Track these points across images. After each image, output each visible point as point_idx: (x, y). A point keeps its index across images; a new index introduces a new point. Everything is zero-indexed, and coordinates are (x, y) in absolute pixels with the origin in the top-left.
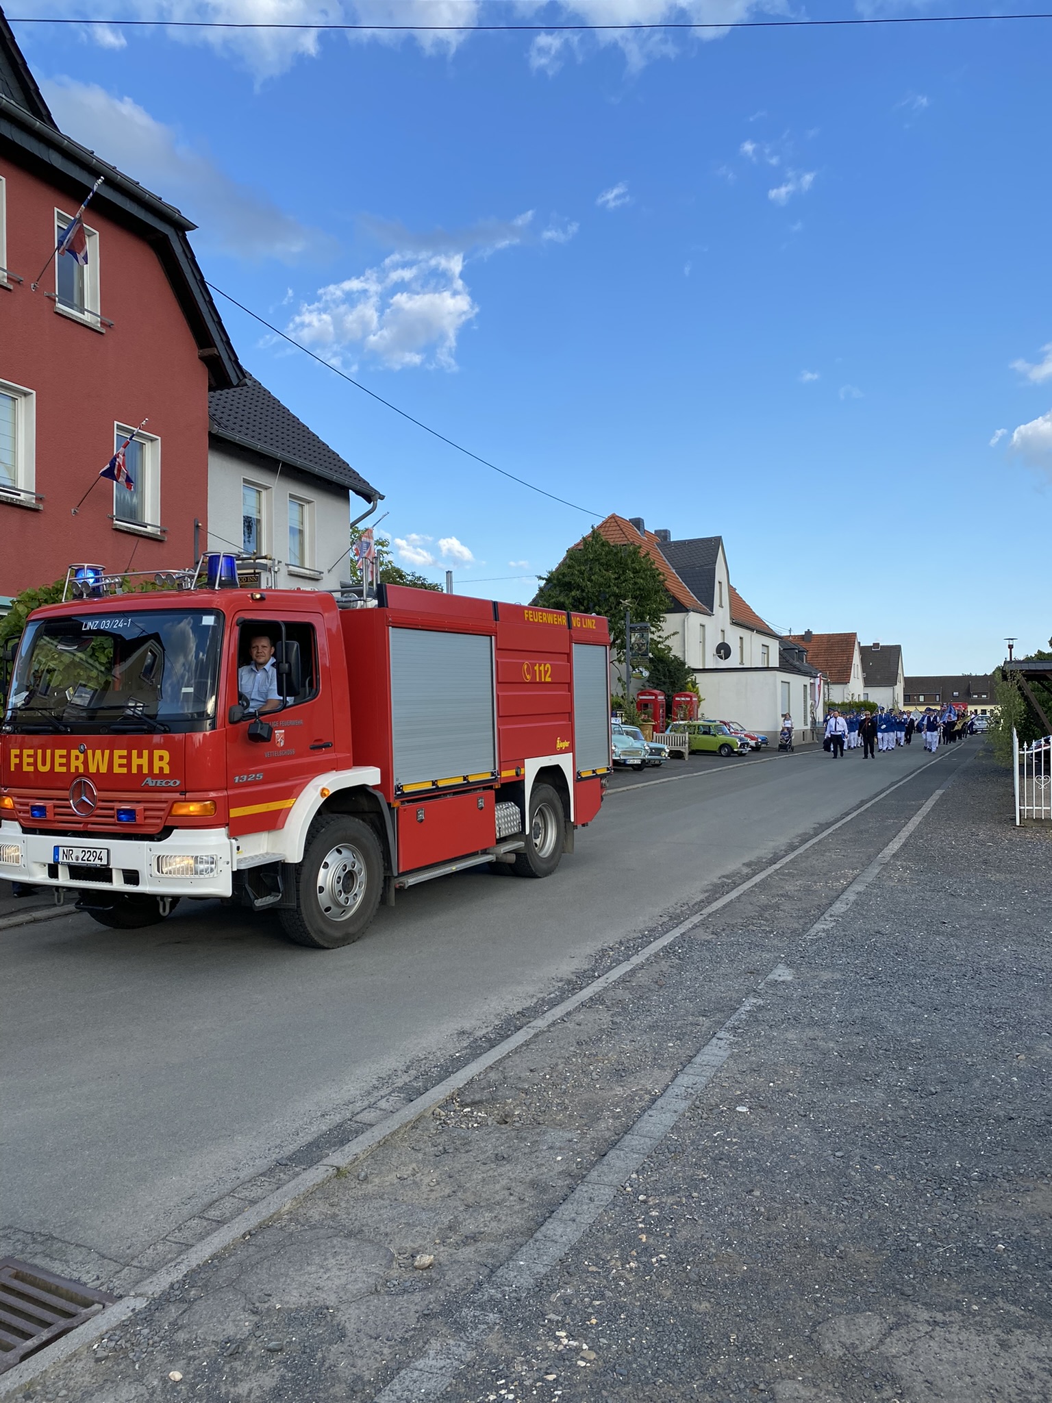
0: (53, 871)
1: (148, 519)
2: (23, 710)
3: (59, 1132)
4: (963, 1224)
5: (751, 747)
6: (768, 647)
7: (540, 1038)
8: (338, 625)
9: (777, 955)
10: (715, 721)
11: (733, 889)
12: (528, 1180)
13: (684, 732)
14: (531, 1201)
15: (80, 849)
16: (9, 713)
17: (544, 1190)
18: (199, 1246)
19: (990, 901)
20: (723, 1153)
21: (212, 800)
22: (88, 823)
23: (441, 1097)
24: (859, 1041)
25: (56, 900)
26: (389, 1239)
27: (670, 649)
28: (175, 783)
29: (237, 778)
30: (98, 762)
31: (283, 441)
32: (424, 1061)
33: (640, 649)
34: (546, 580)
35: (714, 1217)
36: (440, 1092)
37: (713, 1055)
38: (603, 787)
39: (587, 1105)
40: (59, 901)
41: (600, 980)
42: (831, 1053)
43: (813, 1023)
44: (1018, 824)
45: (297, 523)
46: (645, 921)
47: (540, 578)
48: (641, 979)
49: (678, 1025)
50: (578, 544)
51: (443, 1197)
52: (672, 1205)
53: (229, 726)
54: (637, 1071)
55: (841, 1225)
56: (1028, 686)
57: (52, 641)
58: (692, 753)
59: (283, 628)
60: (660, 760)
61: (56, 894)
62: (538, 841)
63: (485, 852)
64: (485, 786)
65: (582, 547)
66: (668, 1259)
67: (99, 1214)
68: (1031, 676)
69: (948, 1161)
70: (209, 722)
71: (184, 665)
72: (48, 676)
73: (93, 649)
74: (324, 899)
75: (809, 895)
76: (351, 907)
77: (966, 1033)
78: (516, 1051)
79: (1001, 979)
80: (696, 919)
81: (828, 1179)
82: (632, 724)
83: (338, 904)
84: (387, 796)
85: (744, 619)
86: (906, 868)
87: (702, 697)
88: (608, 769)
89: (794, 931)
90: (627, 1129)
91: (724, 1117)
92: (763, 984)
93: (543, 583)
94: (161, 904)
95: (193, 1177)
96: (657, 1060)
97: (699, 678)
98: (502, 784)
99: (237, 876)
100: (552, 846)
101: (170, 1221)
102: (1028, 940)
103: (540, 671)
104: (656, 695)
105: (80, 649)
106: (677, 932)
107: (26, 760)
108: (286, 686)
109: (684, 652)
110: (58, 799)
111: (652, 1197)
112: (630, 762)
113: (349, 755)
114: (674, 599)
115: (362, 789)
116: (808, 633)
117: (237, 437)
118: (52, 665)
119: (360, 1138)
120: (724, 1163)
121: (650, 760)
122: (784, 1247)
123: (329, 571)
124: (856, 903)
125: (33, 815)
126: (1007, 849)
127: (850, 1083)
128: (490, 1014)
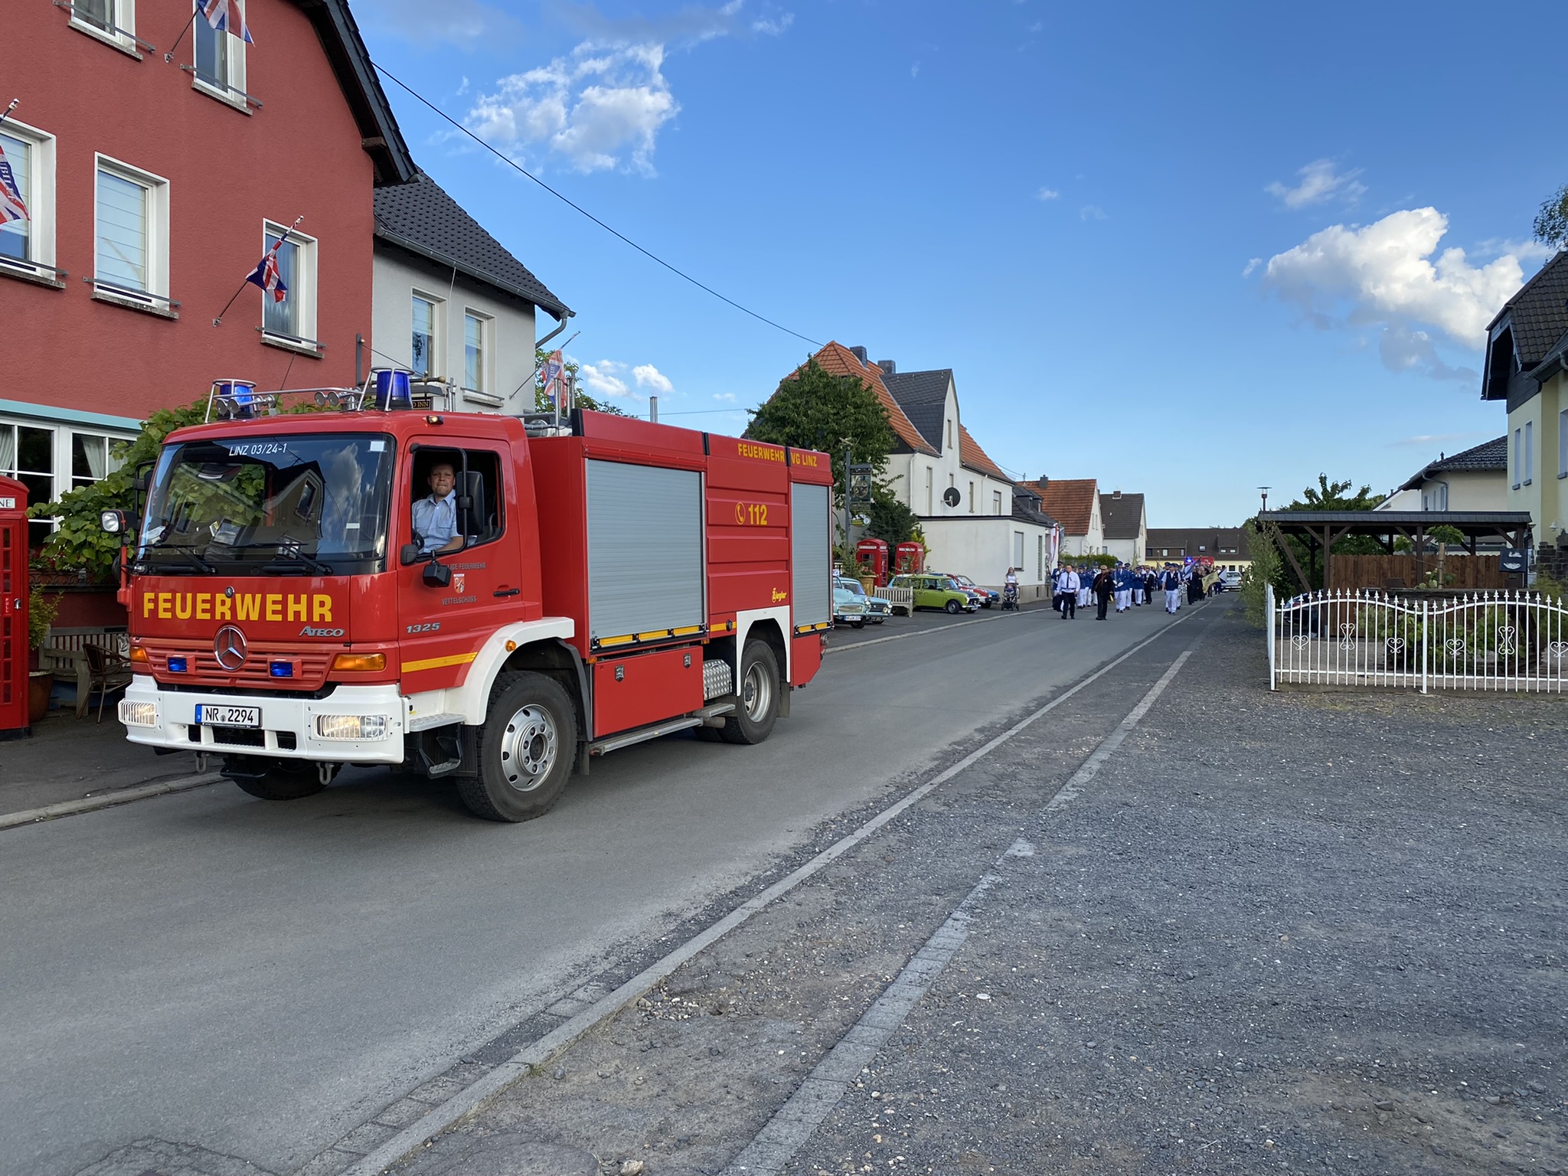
0: (194, 733)
1: (302, 332)
2: (158, 547)
3: (206, 1029)
4: (1228, 1118)
5: (981, 603)
6: (1000, 493)
7: (756, 920)
8: (525, 458)
9: (1015, 828)
10: (942, 575)
11: (965, 757)
12: (746, 1076)
13: (907, 586)
14: (751, 1099)
15: (226, 708)
16: (142, 551)
17: (765, 1088)
18: (373, 1155)
19: (1246, 771)
20: (963, 1045)
21: (382, 652)
22: (236, 678)
23: (647, 986)
24: (1109, 922)
25: (198, 767)
26: (591, 1144)
27: (893, 494)
28: (338, 632)
29: (410, 628)
30: (248, 607)
31: (459, 247)
32: (626, 946)
33: (861, 493)
34: (757, 414)
35: (957, 1114)
36: (645, 980)
37: (949, 937)
38: (822, 644)
39: (811, 994)
40: (201, 766)
41: (821, 855)
42: (1078, 935)
43: (1058, 903)
44: (1273, 688)
45: (475, 342)
46: (869, 793)
47: (750, 412)
48: (867, 855)
49: (909, 905)
50: (793, 375)
51: (651, 1098)
52: (909, 1102)
53: (400, 568)
54: (865, 955)
55: (1096, 1121)
56: (1284, 539)
57: (191, 470)
58: (917, 609)
59: (464, 457)
60: (881, 617)
61: (198, 759)
62: (749, 704)
63: (691, 715)
64: (693, 641)
65: (798, 378)
66: (907, 1161)
67: (255, 1121)
68: (1288, 527)
69: (1209, 1050)
70: (377, 563)
71: (347, 499)
72: (187, 511)
73: (240, 480)
74: (509, 767)
75: (1048, 763)
76: (540, 775)
77: (1224, 913)
78: (730, 934)
79: (1261, 855)
80: (926, 789)
81: (1080, 1071)
82: (852, 576)
83: (525, 773)
84: (581, 650)
85: (975, 462)
86: (1153, 735)
87: (928, 548)
88: (828, 624)
89: (1034, 803)
90: (857, 1020)
91: (963, 1005)
92: (1001, 860)
93: (753, 417)
94: (321, 771)
95: (363, 1077)
96: (887, 943)
97: (925, 526)
98: (711, 640)
99: (410, 739)
100: (765, 708)
101: (338, 1127)
102: (1288, 812)
103: (755, 513)
104: (878, 545)
105: (224, 479)
106: (906, 803)
107: (162, 605)
108: (467, 523)
109: (909, 497)
110: (200, 651)
111: (887, 1094)
112: (848, 619)
113: (538, 603)
114: (899, 438)
115: (553, 643)
116: (1044, 478)
117: (408, 242)
118: (190, 498)
119: (556, 1032)
120: (965, 1055)
121: (870, 617)
122: (1034, 1146)
123: (511, 397)
124: (1100, 772)
125: (170, 669)
126: (1261, 715)
127: (1101, 968)
128: (699, 893)
